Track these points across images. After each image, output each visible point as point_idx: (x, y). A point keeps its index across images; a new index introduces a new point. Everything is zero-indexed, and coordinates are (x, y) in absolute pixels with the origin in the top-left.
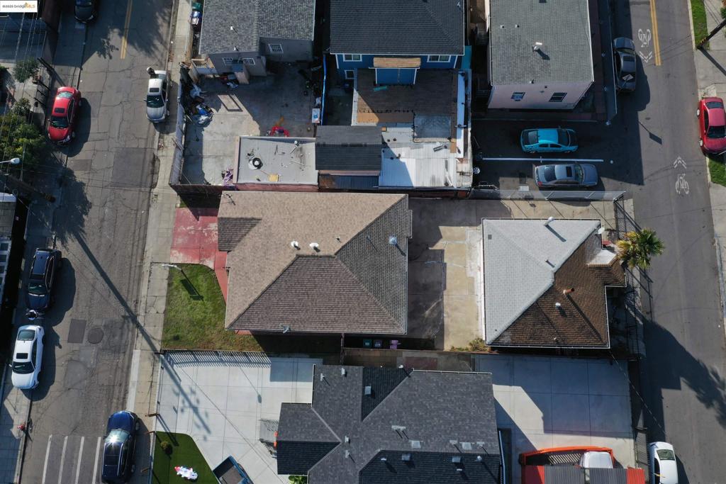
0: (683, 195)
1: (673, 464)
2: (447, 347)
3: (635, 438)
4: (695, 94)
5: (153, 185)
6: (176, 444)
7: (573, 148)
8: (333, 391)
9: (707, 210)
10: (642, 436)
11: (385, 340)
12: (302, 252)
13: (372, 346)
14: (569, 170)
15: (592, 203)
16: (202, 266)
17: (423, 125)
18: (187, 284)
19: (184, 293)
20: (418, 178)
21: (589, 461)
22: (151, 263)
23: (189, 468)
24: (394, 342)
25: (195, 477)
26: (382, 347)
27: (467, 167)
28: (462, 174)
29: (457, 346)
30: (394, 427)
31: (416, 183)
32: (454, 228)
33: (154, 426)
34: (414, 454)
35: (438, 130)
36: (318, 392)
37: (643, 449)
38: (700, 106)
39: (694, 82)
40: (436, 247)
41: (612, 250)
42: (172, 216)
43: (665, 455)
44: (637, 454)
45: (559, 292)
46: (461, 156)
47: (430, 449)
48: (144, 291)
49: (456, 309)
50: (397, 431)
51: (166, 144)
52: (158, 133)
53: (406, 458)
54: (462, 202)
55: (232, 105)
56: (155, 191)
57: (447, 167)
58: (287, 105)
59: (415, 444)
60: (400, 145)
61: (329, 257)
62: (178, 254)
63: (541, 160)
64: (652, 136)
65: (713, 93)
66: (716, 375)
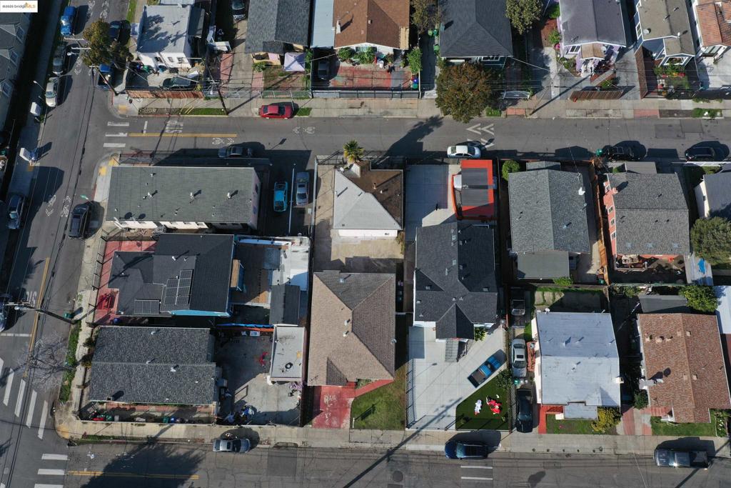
0: (315, 130)
1: (457, 147)
2: (401, 257)
3: (449, 164)
4: (255, 119)
5: (296, 446)
6: (463, 415)
7: (286, 183)
9: (325, 120)
10: (445, 160)
11: (399, 289)
12: (350, 330)
13: (402, 296)
14: (300, 186)
15: (319, 176)
16: (352, 405)
17: (270, 264)
18: (364, 416)
19: (370, 417)
20: (302, 268)
21: (458, 186)
22: (350, 442)
23: (475, 406)
24: (399, 284)
25: (480, 401)
26: (403, 291)
27: (297, 240)
28: (301, 243)
29: (400, 251)
30: (447, 274)
31: (306, 270)
32: (332, 250)
33: (453, 431)
34: (459, 263)
35: (274, 256)
36: (429, 317)
37: (451, 160)
38: (264, 117)
39: (248, 118)
40: (344, 261)
41: (351, 166)
42: (318, 430)
43: (453, 150)
44: (454, 163)
45: (375, 191)
46: (290, 243)
47: (456, 254)
48: (368, 445)
49: (379, 252)
50: (448, 272)
51: (267, 438)
52: (258, 446)
53: (461, 267)
54: (316, 246)
55: (243, 393)
56: (299, 444)
57: (296, 252)
58: (245, 354)
59: (455, 263)
60: (282, 278)
61: (353, 313)
62: (344, 424)
63: (291, 201)
64: (281, 143)
65: (257, 110)
66: (416, 126)
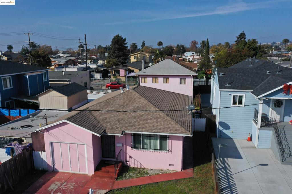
8: (237, 80)
36: (240, 87)
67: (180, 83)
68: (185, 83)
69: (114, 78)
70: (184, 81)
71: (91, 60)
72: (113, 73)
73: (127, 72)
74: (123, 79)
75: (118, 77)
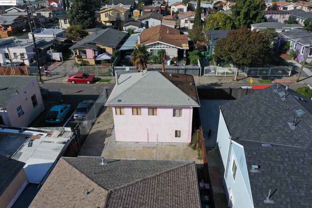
7: (70, 105)
20: (48, 158)
27: (56, 132)
31: (52, 161)
35: (13, 143)
38: (71, 80)
46: (45, 134)
47: (298, 105)
50: (296, 125)
57: (49, 142)
59: (301, 112)
64: (77, 92)
65: (67, 80)
67: (174, 115)
68: (180, 115)
69: (79, 61)
70: (180, 111)
71: (50, 12)
72: (78, 54)
73: (96, 52)
74: (92, 62)
75: (84, 60)
